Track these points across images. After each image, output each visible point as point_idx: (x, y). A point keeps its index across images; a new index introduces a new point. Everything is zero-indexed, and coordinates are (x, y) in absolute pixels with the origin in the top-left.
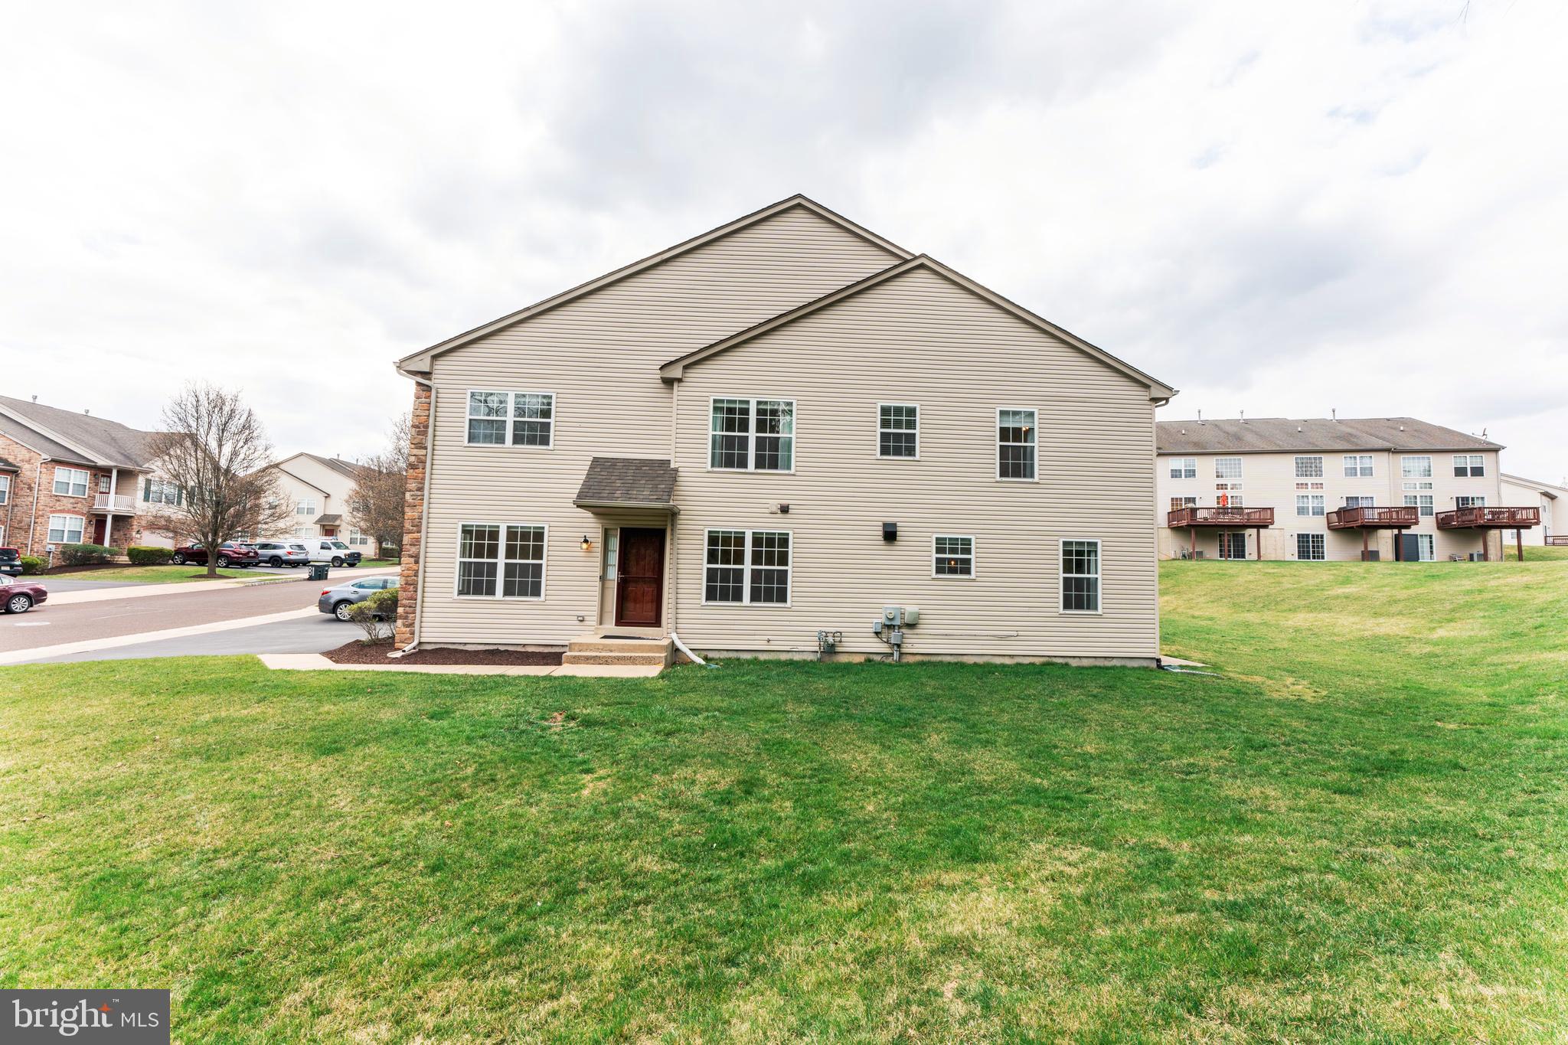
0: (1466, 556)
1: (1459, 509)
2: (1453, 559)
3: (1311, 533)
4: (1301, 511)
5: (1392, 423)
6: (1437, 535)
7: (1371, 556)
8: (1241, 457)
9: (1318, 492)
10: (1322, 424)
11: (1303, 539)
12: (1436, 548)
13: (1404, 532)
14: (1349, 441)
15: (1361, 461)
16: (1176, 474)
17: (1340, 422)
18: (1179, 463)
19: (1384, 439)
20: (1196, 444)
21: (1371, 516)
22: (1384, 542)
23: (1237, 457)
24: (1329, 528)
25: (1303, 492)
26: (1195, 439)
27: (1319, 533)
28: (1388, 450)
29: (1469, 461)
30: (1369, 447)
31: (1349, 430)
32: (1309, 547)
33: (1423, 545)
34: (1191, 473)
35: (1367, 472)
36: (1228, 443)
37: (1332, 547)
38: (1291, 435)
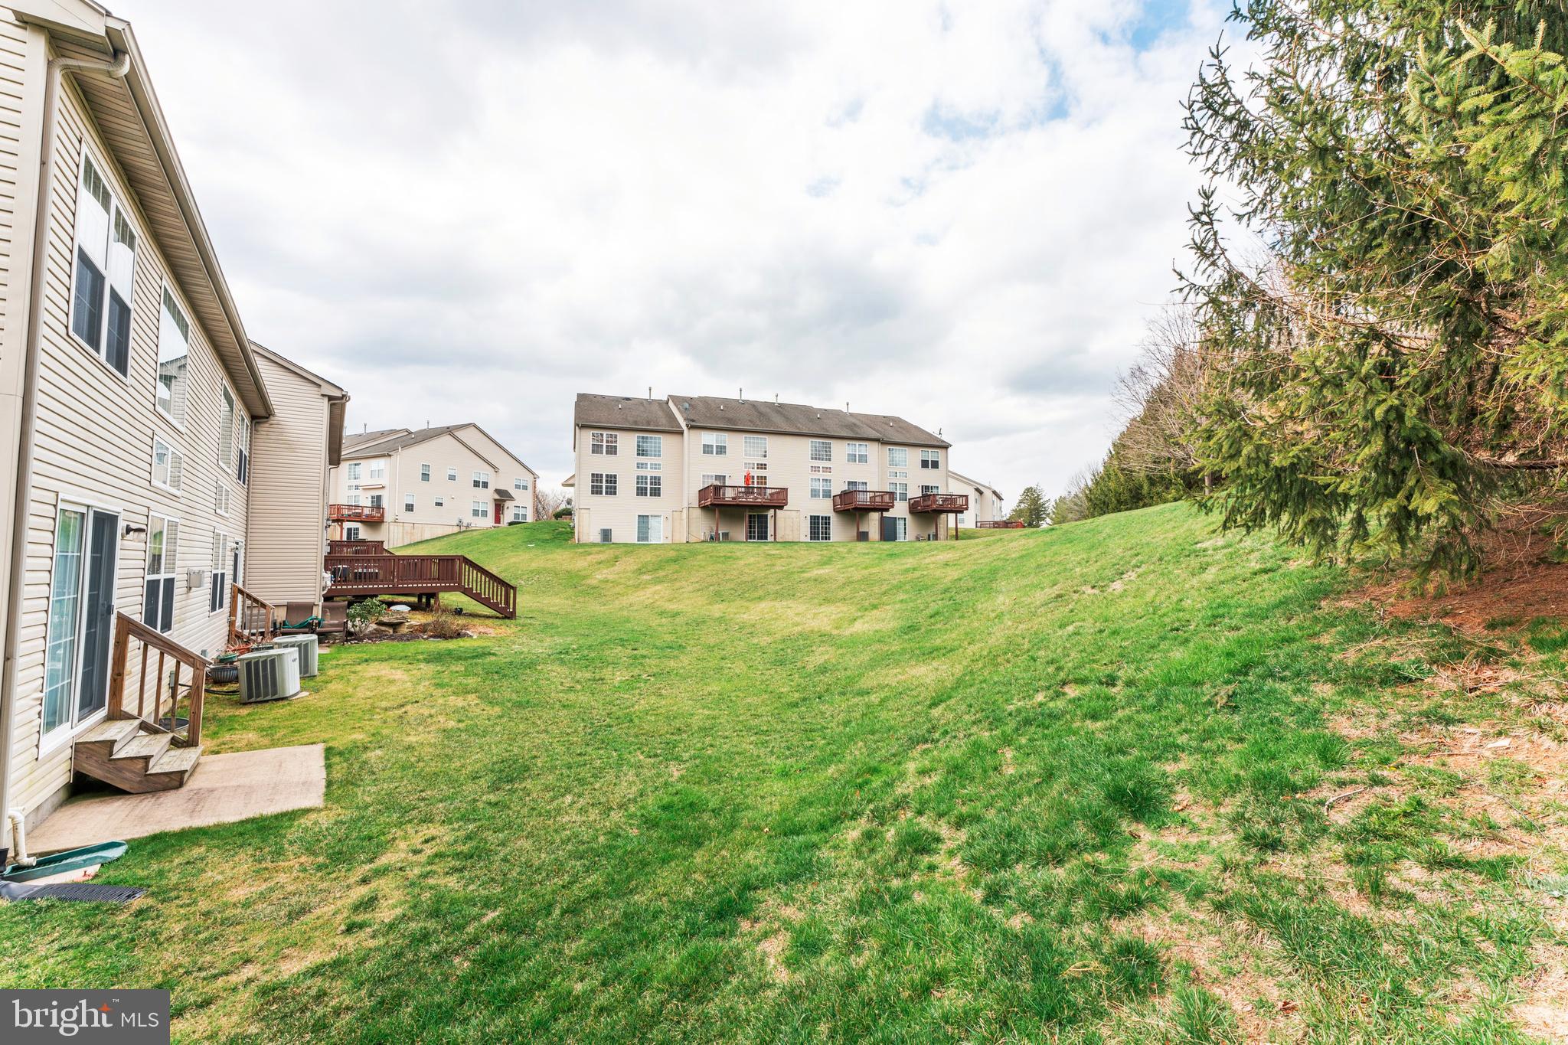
0: (926, 536)
1: (923, 496)
2: (918, 539)
3: (821, 515)
4: (814, 493)
5: (886, 420)
6: (908, 517)
7: (863, 537)
8: (766, 437)
9: (827, 476)
10: (837, 414)
11: (814, 520)
12: (908, 529)
13: (885, 514)
14: (852, 430)
15: (858, 448)
16: (707, 449)
17: (851, 414)
18: (711, 438)
19: (878, 431)
20: (729, 420)
21: (863, 499)
22: (874, 520)
23: (763, 436)
24: (835, 510)
25: (816, 475)
26: (730, 415)
27: (827, 515)
28: (877, 440)
29: (931, 455)
30: (865, 436)
31: (854, 421)
32: (819, 528)
33: (900, 525)
34: (721, 450)
35: (863, 459)
36: (758, 423)
37: (837, 530)
38: (812, 420)
